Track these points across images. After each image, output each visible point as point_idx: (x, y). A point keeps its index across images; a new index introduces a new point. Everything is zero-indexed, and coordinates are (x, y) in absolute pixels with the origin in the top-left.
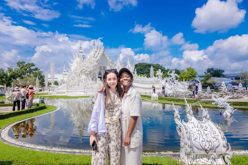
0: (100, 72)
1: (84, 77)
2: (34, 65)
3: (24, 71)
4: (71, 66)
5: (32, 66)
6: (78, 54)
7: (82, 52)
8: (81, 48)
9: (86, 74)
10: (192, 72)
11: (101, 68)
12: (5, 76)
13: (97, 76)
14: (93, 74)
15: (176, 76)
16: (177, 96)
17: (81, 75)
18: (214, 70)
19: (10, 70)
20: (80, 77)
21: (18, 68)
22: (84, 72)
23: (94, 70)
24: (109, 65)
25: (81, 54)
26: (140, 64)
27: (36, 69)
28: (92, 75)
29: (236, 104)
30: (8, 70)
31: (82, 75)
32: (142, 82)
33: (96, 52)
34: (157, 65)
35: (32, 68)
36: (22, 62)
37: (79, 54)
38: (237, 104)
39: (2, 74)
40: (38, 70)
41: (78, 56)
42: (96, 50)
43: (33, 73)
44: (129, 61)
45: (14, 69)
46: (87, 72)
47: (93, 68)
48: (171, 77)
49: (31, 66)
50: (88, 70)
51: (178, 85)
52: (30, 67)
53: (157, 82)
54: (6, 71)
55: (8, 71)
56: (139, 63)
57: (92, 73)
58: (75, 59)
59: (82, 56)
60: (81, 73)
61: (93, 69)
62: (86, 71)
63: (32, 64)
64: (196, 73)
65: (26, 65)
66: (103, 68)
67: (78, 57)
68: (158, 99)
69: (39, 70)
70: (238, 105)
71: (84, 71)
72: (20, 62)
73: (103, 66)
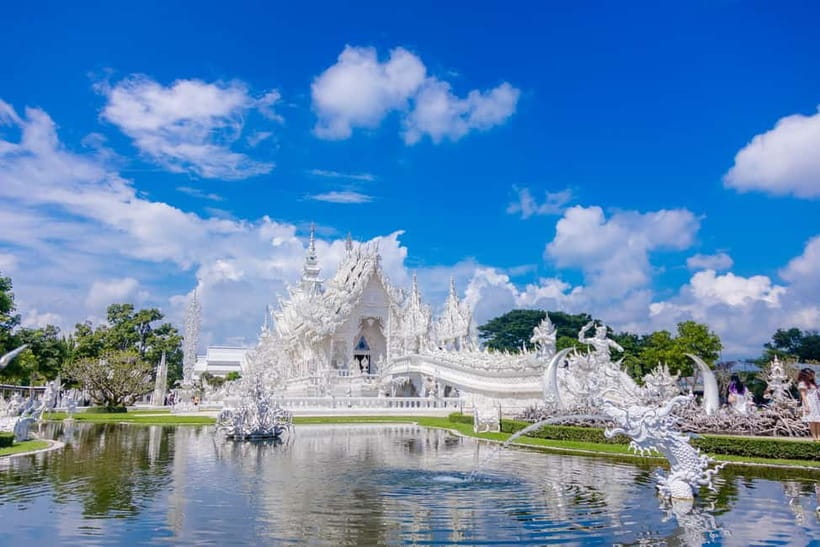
0: (363, 338)
1: (308, 355)
2: (160, 317)
3: (125, 335)
4: (277, 319)
5: (153, 318)
6: (302, 280)
7: (315, 274)
8: (312, 258)
9: (315, 343)
10: (700, 339)
11: (364, 323)
12: (58, 351)
13: (351, 352)
14: (337, 343)
15: (610, 348)
16: (588, 423)
17: (300, 348)
18: (804, 335)
19: (83, 332)
20: (300, 357)
21: (109, 326)
22: (309, 339)
23: (339, 330)
24: (394, 312)
25: (313, 280)
26: (517, 314)
27: (166, 330)
28: (332, 349)
29: (801, 452)
30: (77, 330)
31: (304, 348)
32: (487, 369)
33: (352, 270)
34: (580, 317)
35: (155, 325)
36: (124, 307)
37: (305, 278)
38: (806, 455)
39: (48, 344)
40: (171, 332)
41: (303, 287)
42: (352, 264)
43: (153, 342)
44: (454, 295)
45: (94, 331)
46: (314, 339)
47: (335, 324)
48: (595, 350)
49: (149, 318)
50: (319, 330)
51: (618, 381)
52: (148, 321)
53: (535, 368)
54: (70, 336)
55: (76, 334)
56: (516, 311)
57: (332, 341)
58: (293, 294)
59: (314, 285)
60: (302, 343)
61: (337, 327)
62: (314, 334)
63: (153, 311)
64: (715, 341)
65: (137, 315)
66: (371, 322)
67: (300, 290)
68: (498, 431)
69: (176, 332)
70: (810, 458)
71: (309, 333)
72: (118, 308)
73: (373, 318)
